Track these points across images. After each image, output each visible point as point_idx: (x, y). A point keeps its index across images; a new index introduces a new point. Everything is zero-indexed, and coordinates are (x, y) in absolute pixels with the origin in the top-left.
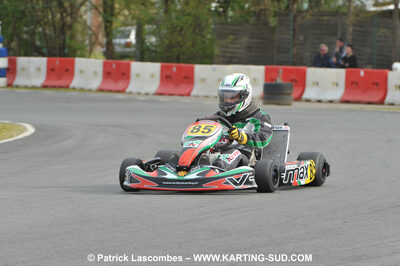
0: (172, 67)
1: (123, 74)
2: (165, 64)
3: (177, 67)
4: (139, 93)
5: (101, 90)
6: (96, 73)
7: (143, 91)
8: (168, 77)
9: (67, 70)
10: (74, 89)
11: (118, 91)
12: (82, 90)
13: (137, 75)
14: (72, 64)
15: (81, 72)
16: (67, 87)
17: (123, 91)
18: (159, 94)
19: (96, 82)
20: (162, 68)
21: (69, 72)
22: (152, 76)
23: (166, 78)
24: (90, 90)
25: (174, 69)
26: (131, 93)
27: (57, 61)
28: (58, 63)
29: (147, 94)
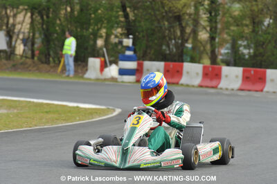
0: (250, 71)
1: (217, 75)
2: (246, 68)
3: (254, 71)
4: (227, 89)
5: (201, 86)
6: (197, 74)
7: (230, 87)
8: (247, 78)
9: (178, 71)
10: (182, 85)
11: (212, 87)
12: (188, 85)
13: (226, 76)
14: (182, 67)
15: (188, 73)
16: (177, 83)
17: (215, 87)
18: (241, 90)
19: (197, 81)
20: (244, 71)
21: (179, 73)
22: (237, 77)
23: (246, 78)
24: (193, 86)
25: (252, 72)
26: (221, 89)
27: (171, 64)
28: (171, 66)
29: (233, 90)
